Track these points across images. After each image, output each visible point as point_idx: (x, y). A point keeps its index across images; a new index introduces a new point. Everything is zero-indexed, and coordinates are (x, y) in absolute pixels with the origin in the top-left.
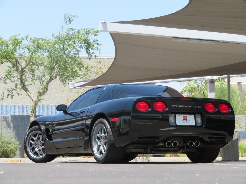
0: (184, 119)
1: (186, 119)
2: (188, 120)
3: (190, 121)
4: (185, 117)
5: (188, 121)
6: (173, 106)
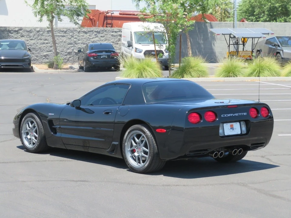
0: (231, 128)
1: (233, 128)
2: (234, 128)
3: (236, 129)
4: (232, 125)
5: (234, 130)
6: (223, 116)
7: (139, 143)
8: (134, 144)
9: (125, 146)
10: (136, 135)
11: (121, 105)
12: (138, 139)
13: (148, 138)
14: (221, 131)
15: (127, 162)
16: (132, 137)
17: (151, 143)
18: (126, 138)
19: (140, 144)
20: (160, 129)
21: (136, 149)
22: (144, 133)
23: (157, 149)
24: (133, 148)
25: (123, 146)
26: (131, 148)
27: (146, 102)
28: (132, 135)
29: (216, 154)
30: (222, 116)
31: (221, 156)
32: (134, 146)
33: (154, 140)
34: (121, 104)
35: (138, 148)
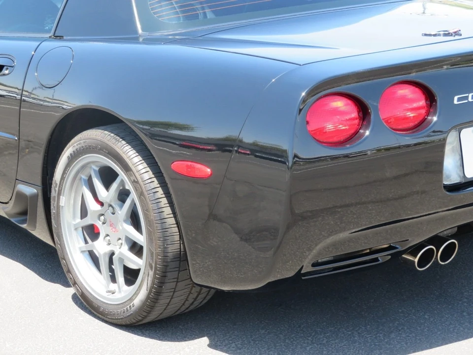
6: (459, 99)
7: (110, 206)
8: (92, 205)
9: (58, 207)
10: (97, 169)
11: (48, 35)
12: (107, 185)
13: (141, 195)
14: (449, 163)
15: (69, 271)
16: (84, 177)
17: (153, 215)
18: (63, 178)
19: (117, 208)
20: (189, 163)
21: (99, 224)
22: (126, 168)
23: (177, 238)
24: (88, 221)
25: (52, 207)
26: (82, 218)
27: (143, 30)
28: (84, 167)
29: (429, 255)
30: (456, 102)
31: (444, 257)
32: (94, 211)
33: (164, 201)
34: (48, 31)
35: (108, 222)
